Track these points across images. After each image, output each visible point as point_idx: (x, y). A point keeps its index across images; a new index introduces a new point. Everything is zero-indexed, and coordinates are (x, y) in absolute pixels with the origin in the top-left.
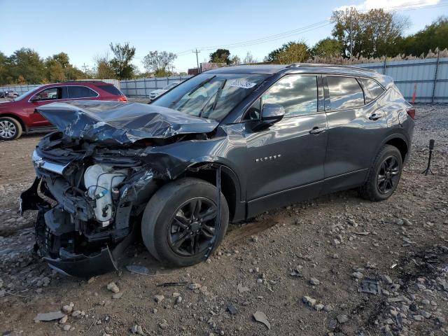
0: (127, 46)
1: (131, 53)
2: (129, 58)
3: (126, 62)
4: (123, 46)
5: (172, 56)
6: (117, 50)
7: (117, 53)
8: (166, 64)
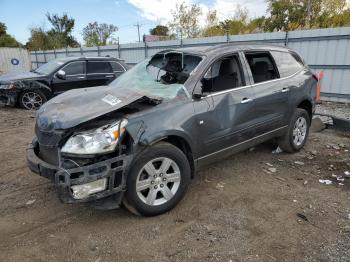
0: (65, 17)
1: (70, 24)
2: (69, 30)
3: (66, 33)
4: (61, 16)
5: (113, 28)
6: (55, 21)
7: (55, 23)
8: (107, 36)
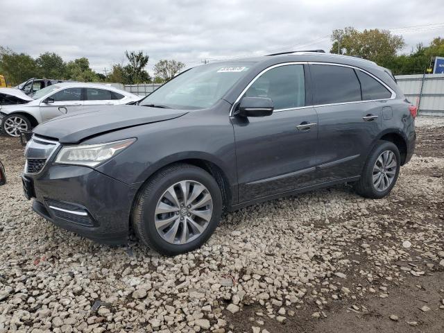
0: (141, 54)
1: (144, 61)
2: (143, 65)
3: (140, 68)
4: (137, 53)
5: (180, 65)
6: (131, 57)
7: (131, 59)
8: (175, 72)
